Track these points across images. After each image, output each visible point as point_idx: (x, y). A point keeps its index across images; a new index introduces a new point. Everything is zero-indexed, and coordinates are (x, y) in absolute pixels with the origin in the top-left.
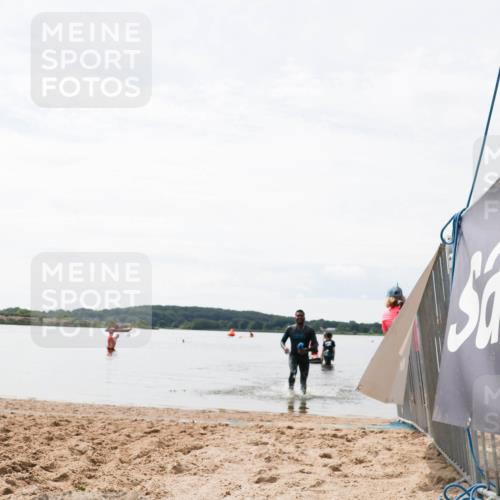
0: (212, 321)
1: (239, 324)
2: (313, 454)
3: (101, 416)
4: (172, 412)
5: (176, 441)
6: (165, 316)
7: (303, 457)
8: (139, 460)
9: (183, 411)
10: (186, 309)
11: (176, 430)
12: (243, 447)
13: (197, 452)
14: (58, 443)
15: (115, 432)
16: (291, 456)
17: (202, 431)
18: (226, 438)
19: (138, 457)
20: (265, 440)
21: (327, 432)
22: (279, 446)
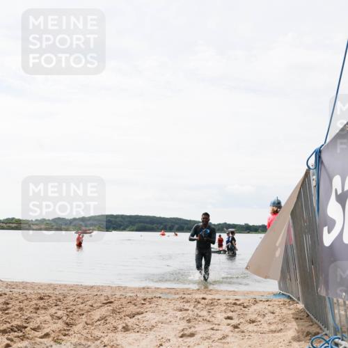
0: (149, 226)
1: (168, 227)
2: (220, 317)
3: (72, 292)
4: (122, 289)
5: (125, 309)
6: (116, 222)
7: (213, 319)
8: (99, 323)
9: (129, 288)
10: (130, 217)
11: (124, 301)
12: (171, 313)
13: (139, 317)
14: (43, 311)
15: (82, 303)
16: (205, 318)
17: (143, 302)
18: (159, 307)
19: (99, 320)
20: (186, 307)
21: (230, 301)
22: (196, 311)
